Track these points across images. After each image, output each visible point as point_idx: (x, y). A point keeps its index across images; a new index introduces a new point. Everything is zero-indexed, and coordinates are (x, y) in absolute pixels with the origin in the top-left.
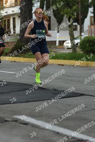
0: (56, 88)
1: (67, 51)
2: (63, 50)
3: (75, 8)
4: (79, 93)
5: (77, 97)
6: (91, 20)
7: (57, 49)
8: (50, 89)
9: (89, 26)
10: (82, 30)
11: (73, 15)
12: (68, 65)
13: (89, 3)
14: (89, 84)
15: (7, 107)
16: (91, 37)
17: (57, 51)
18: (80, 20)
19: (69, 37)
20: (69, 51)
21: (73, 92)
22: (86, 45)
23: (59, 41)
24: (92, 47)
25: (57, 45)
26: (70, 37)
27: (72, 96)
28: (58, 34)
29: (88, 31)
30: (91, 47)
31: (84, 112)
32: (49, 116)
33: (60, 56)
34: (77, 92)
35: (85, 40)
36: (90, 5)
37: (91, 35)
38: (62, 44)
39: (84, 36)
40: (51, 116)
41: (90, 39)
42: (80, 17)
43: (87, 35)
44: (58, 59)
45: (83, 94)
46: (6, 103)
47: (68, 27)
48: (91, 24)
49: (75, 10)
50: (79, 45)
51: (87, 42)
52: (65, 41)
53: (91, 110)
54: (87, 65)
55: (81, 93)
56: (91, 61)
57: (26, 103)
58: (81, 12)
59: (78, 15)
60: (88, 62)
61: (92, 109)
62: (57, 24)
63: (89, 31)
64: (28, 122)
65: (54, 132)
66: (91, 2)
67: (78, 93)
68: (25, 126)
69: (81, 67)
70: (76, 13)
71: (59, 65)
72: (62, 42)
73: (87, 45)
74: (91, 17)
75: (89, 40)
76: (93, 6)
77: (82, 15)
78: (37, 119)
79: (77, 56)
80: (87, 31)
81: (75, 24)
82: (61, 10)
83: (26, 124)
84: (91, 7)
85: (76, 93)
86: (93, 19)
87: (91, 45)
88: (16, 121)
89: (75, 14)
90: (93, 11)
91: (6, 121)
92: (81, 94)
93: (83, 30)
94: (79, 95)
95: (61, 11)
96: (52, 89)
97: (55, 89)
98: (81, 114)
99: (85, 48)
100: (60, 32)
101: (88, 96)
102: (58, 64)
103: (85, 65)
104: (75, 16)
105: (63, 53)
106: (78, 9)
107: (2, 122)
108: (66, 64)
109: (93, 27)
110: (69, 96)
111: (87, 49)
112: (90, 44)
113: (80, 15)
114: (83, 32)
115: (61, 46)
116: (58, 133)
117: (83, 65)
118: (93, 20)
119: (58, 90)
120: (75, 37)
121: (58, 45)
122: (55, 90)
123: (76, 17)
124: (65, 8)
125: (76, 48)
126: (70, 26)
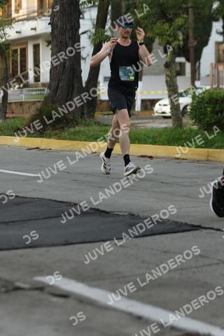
0: (135, 212)
1: (162, 123)
2: (151, 121)
3: (179, 21)
4: (190, 223)
5: (185, 234)
6: (217, 51)
7: (137, 119)
8: (120, 214)
9: (212, 64)
10: (195, 76)
11: (176, 38)
12: (163, 158)
13: (212, 11)
15: (21, 256)
16: (218, 90)
17: (136, 124)
18: (192, 51)
19: (167, 92)
20: (166, 123)
21: (175, 222)
22: (206, 110)
23: (143, 101)
24: (219, 115)
25: (136, 109)
26: (169, 91)
27: (172, 231)
29: (210, 78)
30: (217, 114)
31: (200, 269)
32: (119, 278)
33: (145, 135)
34: (183, 221)
35: (203, 98)
36: (214, 15)
37: (218, 86)
38: (149, 106)
39: (201, 88)
40: (124, 277)
41: (214, 96)
42: (193, 43)
43: (208, 88)
44: (139, 143)
45: (197, 226)
46: (17, 246)
47: (163, 68)
48: (218, 61)
49: (179, 28)
50: (189, 110)
51: (207, 103)
52: (158, 100)
53: (218, 264)
54: (208, 156)
55: (193, 223)
56: (217, 148)
57: (63, 247)
58: (194, 33)
59: (186, 39)
60: (211, 150)
61: (220, 260)
63: (213, 76)
64: (68, 292)
65: (130, 314)
66: (217, 9)
67: (186, 224)
68: (61, 300)
69: (194, 161)
70: (183, 34)
71: (142, 156)
72: (148, 103)
73: (208, 109)
74: (218, 44)
75: (213, 98)
76: (223, 18)
77: (195, 39)
78: (90, 286)
79: (184, 136)
80: (208, 76)
81: (179, 60)
83: (65, 295)
84: (217, 20)
85: (182, 223)
87: (218, 109)
88: (41, 288)
89: (181, 38)
90: (221, 30)
91: (18, 289)
92: (194, 226)
93: (199, 74)
94: (189, 228)
96: (126, 214)
97: (134, 215)
98: (194, 272)
99: (202, 117)
101: (210, 231)
102: (141, 154)
103: (203, 158)
104: (179, 40)
105: (152, 129)
106: (186, 26)
107: (7, 292)
108: (159, 155)
109: (221, 68)
110: (165, 231)
111: (208, 120)
112: (214, 108)
113: (191, 40)
114: (199, 79)
115: (147, 113)
116: (139, 318)
117: (197, 158)
119: (138, 216)
120: (181, 90)
121: (139, 109)
122: (132, 215)
123: (181, 43)
125: (183, 116)
126: (167, 65)
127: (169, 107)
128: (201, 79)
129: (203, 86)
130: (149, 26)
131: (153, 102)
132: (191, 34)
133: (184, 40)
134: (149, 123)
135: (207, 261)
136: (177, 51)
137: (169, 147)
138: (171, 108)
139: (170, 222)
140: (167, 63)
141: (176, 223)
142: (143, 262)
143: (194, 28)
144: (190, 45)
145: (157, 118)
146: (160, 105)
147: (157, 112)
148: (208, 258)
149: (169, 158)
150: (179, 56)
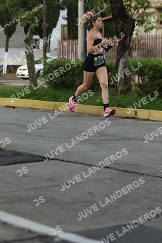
1: (21, 83)
2: (14, 81)
6: (63, 31)
7: (4, 79)
9: (59, 41)
10: (46, 48)
11: (33, 21)
12: (23, 108)
13: (60, 2)
14: (59, 140)
16: (63, 60)
17: (3, 83)
18: (44, 31)
19: (26, 60)
20: (25, 83)
23: (8, 66)
25: (3, 73)
26: (27, 59)
28: (6, 54)
30: (62, 77)
31: (49, 188)
33: (9, 91)
34: (37, 154)
35: (52, 65)
36: (61, 6)
37: (63, 57)
38: (12, 71)
39: (50, 58)
42: (45, 25)
43: (56, 58)
44: (5, 97)
47: (24, 43)
48: (63, 38)
49: (36, 14)
50: (42, 74)
52: (19, 66)
54: (55, 107)
56: (62, 102)
58: (46, 18)
59: (41, 22)
60: (57, 103)
62: (5, 37)
63: (59, 49)
67: (39, 156)
69: (44, 111)
70: (39, 19)
71: (7, 107)
72: (12, 68)
74: (63, 26)
75: (59, 65)
76: (68, 8)
77: (47, 22)
79: (38, 93)
80: (56, 49)
81: (35, 37)
82: (12, 12)
84: (63, 9)
85: (36, 155)
86: (66, 29)
89: (37, 21)
90: (66, 16)
93: (49, 48)
94: (40, 159)
95: (12, 14)
100: (9, 49)
101: (56, 161)
102: (6, 105)
103: (51, 109)
104: (36, 23)
105: (15, 87)
106: (41, 13)
108: (19, 106)
109: (65, 44)
110: (24, 161)
111: (55, 81)
113: (44, 23)
114: (49, 52)
115: (11, 75)
117: (47, 108)
118: (66, 32)
119: (4, 150)
120: (36, 59)
121: (5, 73)
123: (37, 25)
124: (19, 10)
125: (37, 78)
126: (27, 41)
127: (27, 71)
128: (51, 51)
129: (52, 57)
130: (14, 12)
131: (16, 67)
132: (44, 19)
133: (39, 23)
134: (12, 82)
135: (54, 183)
136: (34, 31)
137: (27, 100)
138: (29, 72)
139: (27, 155)
140: (26, 39)
141: (32, 155)
142: (8, 183)
143: (47, 14)
144: (43, 27)
145: (19, 79)
146: (20, 69)
147: (18, 75)
148: (55, 181)
149: (27, 108)
150: (36, 34)
